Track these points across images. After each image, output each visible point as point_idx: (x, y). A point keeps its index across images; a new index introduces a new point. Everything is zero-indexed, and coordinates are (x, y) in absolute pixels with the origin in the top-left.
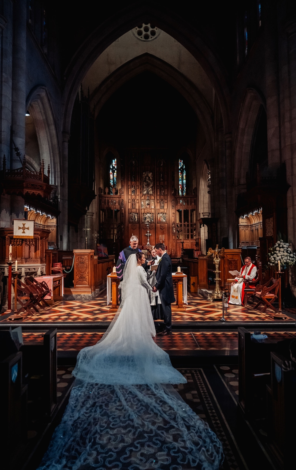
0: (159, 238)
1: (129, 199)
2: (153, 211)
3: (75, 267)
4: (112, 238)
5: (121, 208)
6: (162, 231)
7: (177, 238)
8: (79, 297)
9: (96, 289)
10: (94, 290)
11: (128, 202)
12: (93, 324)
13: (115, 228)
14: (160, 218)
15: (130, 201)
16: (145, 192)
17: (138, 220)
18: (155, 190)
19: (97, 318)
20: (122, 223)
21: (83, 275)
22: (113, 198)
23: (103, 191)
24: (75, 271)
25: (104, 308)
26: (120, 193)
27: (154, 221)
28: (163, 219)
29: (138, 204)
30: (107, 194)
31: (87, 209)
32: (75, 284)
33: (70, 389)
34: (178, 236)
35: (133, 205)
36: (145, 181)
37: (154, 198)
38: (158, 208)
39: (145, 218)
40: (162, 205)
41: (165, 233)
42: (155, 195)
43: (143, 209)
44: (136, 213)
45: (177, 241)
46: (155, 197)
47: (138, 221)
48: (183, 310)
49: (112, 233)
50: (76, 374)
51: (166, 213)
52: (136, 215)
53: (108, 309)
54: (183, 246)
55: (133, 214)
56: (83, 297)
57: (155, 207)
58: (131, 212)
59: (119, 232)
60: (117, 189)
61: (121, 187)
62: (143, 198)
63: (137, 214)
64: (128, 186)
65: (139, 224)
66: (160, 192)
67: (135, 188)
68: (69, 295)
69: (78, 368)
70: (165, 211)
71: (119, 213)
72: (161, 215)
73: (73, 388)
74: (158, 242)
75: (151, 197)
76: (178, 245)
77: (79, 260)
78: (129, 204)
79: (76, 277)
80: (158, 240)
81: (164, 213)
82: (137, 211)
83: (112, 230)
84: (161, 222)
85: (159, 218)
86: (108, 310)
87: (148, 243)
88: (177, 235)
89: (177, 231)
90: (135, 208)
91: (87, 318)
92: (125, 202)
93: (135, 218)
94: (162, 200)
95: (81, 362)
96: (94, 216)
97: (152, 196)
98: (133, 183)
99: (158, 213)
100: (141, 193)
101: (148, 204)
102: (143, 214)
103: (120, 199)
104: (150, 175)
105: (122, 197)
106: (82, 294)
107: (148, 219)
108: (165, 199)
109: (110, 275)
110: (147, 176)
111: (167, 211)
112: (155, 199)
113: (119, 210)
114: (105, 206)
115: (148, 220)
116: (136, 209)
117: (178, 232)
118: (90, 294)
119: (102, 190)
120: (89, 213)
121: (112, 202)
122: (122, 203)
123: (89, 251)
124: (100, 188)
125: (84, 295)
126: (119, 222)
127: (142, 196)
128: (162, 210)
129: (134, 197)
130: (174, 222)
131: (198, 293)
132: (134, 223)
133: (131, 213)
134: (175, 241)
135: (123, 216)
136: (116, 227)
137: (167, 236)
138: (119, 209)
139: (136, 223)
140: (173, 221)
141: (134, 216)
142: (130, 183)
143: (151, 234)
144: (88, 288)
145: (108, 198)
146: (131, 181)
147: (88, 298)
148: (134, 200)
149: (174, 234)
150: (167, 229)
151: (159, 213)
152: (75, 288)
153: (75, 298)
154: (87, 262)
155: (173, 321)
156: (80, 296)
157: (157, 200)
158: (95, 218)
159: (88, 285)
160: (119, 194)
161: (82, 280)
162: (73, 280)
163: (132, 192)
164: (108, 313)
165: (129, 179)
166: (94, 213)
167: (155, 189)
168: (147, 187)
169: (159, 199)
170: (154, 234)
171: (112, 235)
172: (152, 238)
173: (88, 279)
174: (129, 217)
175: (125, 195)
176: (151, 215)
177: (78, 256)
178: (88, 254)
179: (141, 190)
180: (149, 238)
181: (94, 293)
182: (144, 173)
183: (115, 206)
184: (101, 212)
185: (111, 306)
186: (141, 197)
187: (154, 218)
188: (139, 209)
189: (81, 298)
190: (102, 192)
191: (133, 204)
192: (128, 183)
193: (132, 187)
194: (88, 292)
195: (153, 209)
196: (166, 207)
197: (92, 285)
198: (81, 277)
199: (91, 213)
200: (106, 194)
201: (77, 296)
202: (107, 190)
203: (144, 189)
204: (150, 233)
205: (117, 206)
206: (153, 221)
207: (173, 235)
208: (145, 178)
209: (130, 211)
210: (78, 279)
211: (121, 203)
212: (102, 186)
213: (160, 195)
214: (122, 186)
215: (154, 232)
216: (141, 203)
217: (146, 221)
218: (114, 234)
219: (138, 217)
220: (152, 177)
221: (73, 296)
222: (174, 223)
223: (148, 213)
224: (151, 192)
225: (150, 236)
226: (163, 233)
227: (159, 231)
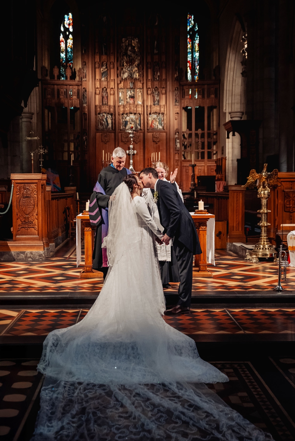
0: (151, 158)
1: (96, 87)
2: (140, 110)
3: (15, 204)
4: (66, 158)
5: (81, 103)
6: (155, 145)
7: (183, 159)
8: (22, 256)
9: (50, 244)
10: (48, 245)
11: (95, 93)
12: (57, 296)
13: (72, 141)
14: (152, 122)
15: (98, 92)
16: (126, 75)
17: (112, 126)
18: (143, 72)
19: (62, 287)
20: (85, 131)
21: (28, 218)
22: (66, 85)
23: (48, 73)
24: (15, 211)
25: (71, 273)
26: (79, 77)
27: (142, 128)
28: (157, 123)
29: (112, 96)
30: (56, 78)
31: (23, 105)
32: (14, 233)
33: (38, 390)
34: (184, 155)
35: (104, 99)
36: (126, 54)
37: (141, 85)
38: (149, 104)
39: (126, 123)
40: (157, 98)
41: (161, 148)
42: (143, 80)
43: (122, 107)
44: (108, 114)
45: (183, 163)
46: (143, 84)
47: (113, 128)
48: (208, 275)
49: (66, 149)
50: (44, 369)
51: (163, 114)
52: (109, 116)
53: (78, 274)
54: (194, 171)
55: (104, 116)
56: (29, 255)
57: (143, 103)
58: (100, 111)
59: (79, 148)
60: (75, 69)
61: (82, 65)
62: (121, 85)
63: (112, 115)
64: (95, 63)
65: (115, 133)
66: (153, 75)
67: (107, 68)
68: (4, 252)
69: (47, 359)
70: (162, 109)
71: (78, 113)
72: (155, 116)
73: (43, 388)
74: (149, 164)
75: (136, 83)
76: (184, 170)
77: (22, 193)
78: (97, 96)
79: (17, 222)
80: (149, 162)
81: (159, 114)
82: (112, 110)
83: (66, 144)
84: (153, 130)
85: (150, 122)
86: (79, 276)
87: (131, 167)
88: (183, 153)
89: (183, 145)
90: (107, 104)
91: (45, 287)
92: (90, 94)
93: (107, 122)
94: (156, 89)
95: (51, 351)
96: (33, 119)
97: (139, 83)
98: (104, 57)
99: (148, 113)
100: (118, 77)
101: (132, 97)
102: (122, 114)
103: (80, 87)
104: (135, 43)
105: (83, 84)
106: (28, 251)
107: (131, 123)
108: (161, 87)
109: (80, 215)
110: (129, 44)
111: (166, 110)
112: (143, 88)
113: (78, 109)
114: (53, 101)
115: (131, 126)
116: (110, 106)
117: (185, 147)
118: (41, 251)
119: (47, 70)
120: (25, 113)
121: (66, 93)
122: (84, 95)
123: (38, 176)
124: (43, 68)
125: (31, 253)
126: (78, 129)
127: (121, 83)
128: (156, 108)
129: (105, 84)
130: (177, 129)
131: (228, 250)
132: (105, 131)
133: (99, 114)
134: (179, 164)
135: (86, 119)
136: (72, 138)
137: (165, 154)
138: (79, 106)
139: (108, 131)
140: (176, 127)
141: (106, 119)
142: (97, 59)
143: (135, 152)
144: (37, 240)
145: (57, 85)
146: (101, 54)
147: (38, 258)
148: (104, 90)
149: (178, 151)
150: (165, 142)
151: (150, 114)
152: (15, 241)
153: (15, 257)
154: (36, 196)
155: (193, 291)
156: (24, 254)
157: (147, 89)
158: (36, 121)
159: (38, 235)
160: (77, 78)
161: (27, 226)
162: (12, 226)
163: (102, 74)
164: (79, 280)
165: (97, 51)
166: (33, 114)
167: (143, 69)
168: (130, 66)
169: (150, 87)
170: (142, 151)
171: (66, 155)
172: (138, 158)
173: (37, 224)
174: (96, 122)
175: (89, 81)
176: (137, 116)
177: (19, 185)
178: (36, 181)
179: (119, 71)
180: (133, 159)
181: (47, 249)
182: (123, 39)
183: (70, 101)
184: (46, 111)
185: (81, 270)
186: (118, 85)
187: (142, 122)
188: (115, 106)
189: (26, 257)
190: (47, 76)
191: (103, 97)
192: (94, 58)
193: (102, 66)
194: (38, 247)
195: (140, 106)
196: (163, 103)
197: (44, 236)
198: (25, 221)
199: (29, 113)
200: (54, 78)
201: (18, 254)
202: (56, 72)
203: (124, 70)
204: (134, 149)
205: (75, 101)
206: (139, 127)
207: (176, 152)
208: (127, 50)
209: (98, 109)
210: (19, 225)
211: (82, 95)
212: (46, 64)
213: (153, 80)
214: (84, 64)
215: (142, 148)
216: (118, 94)
217: (127, 128)
218: (69, 151)
219: (112, 120)
220: (138, 48)
221: (11, 255)
222: (177, 131)
223: (131, 113)
224: (136, 75)
225: (134, 154)
226: (157, 150)
227: (150, 144)
